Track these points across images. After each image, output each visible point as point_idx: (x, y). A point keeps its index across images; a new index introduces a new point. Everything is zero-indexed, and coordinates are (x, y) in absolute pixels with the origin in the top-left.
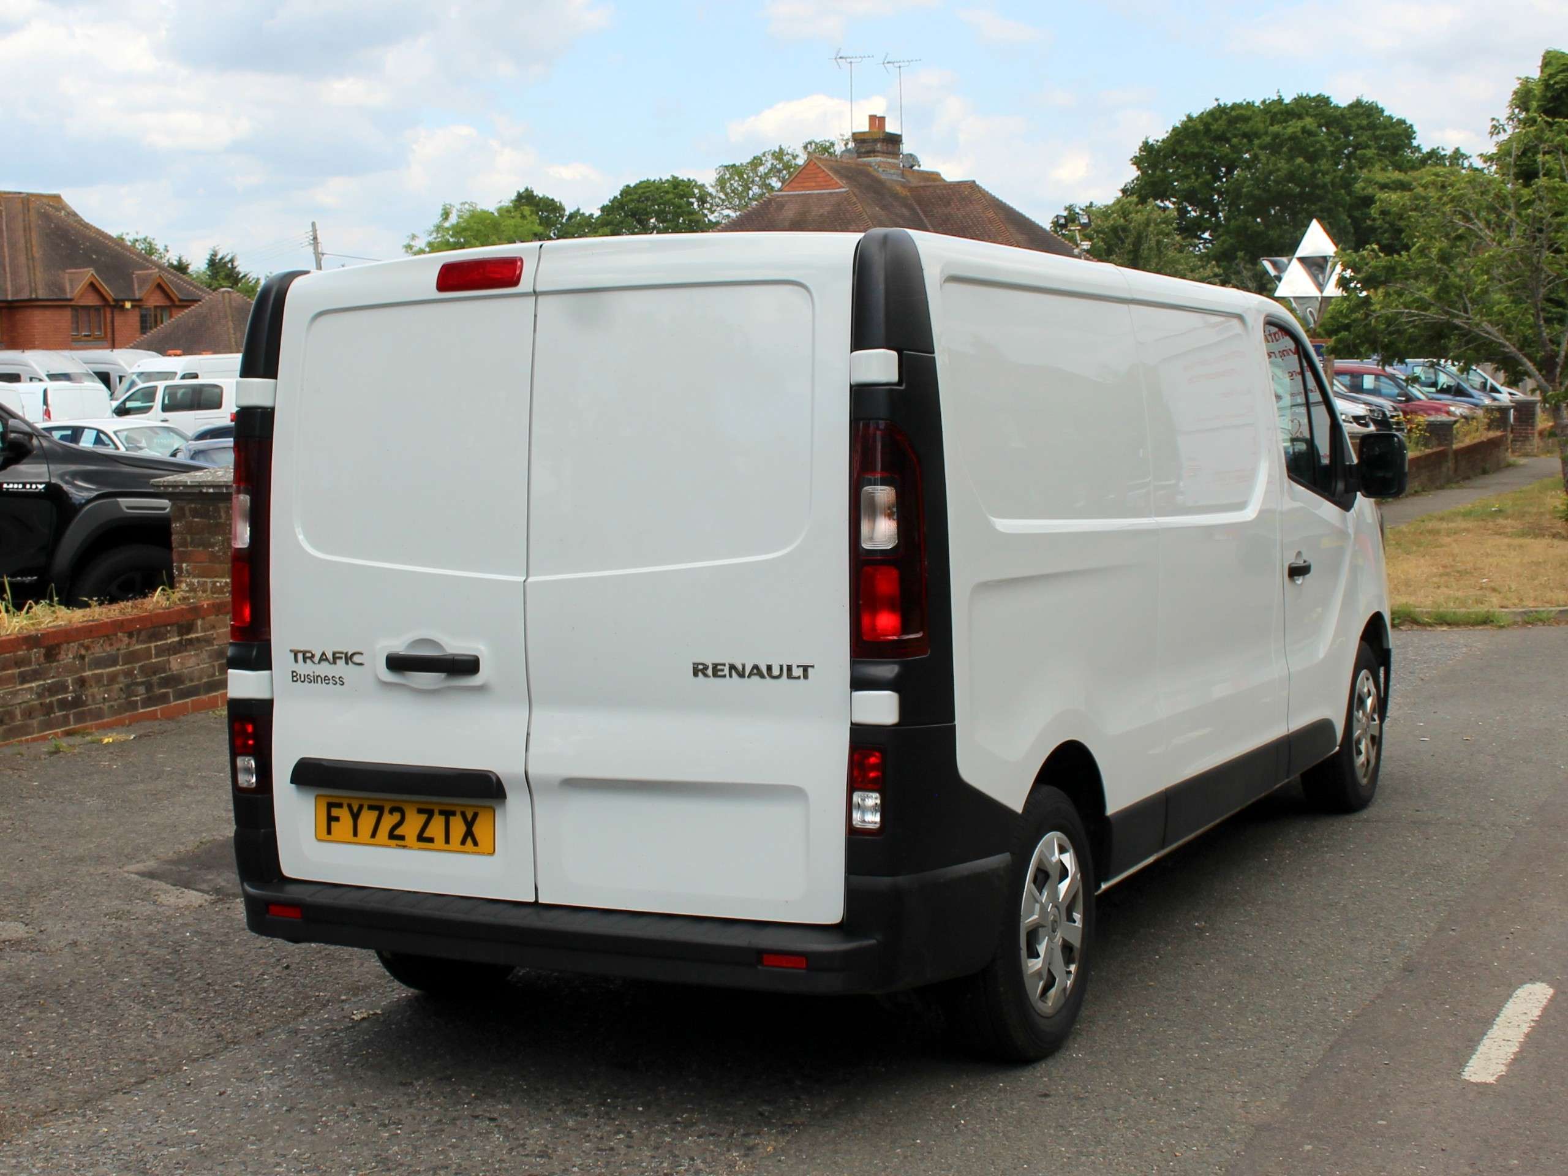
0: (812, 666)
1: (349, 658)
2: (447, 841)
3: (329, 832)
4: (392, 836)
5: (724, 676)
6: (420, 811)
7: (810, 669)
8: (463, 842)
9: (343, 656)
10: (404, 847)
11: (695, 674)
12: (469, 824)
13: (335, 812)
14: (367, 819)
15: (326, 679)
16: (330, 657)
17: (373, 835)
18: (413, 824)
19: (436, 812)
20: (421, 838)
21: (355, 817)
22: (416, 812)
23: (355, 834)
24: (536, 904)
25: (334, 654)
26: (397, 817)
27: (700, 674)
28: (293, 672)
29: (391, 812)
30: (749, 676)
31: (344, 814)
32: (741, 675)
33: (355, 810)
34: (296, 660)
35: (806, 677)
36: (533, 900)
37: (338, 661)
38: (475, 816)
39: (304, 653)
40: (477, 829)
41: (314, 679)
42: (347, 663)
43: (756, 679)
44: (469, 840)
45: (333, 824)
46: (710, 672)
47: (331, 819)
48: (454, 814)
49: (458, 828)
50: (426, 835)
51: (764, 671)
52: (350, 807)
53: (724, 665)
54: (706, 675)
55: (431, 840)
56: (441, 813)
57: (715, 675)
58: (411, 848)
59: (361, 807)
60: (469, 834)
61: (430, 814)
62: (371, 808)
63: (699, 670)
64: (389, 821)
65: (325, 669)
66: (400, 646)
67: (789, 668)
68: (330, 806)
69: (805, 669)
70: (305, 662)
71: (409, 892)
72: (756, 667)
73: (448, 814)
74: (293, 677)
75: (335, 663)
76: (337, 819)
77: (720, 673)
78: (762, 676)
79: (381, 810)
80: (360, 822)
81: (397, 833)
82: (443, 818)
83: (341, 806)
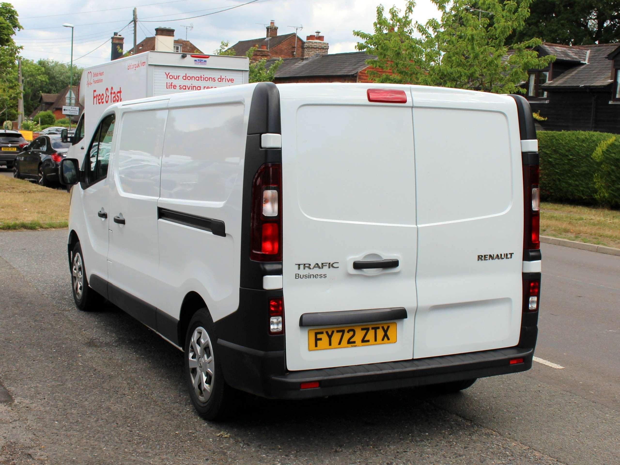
0: (513, 253)
1: (331, 265)
2: (376, 340)
3: (316, 346)
4: (349, 342)
5: (487, 260)
6: (363, 329)
7: (512, 255)
8: (383, 340)
9: (328, 264)
10: (355, 346)
11: (478, 260)
12: (386, 332)
13: (319, 336)
14: (336, 337)
15: (315, 276)
16: (320, 265)
17: (340, 343)
18: (360, 334)
19: (370, 329)
20: (363, 341)
21: (330, 337)
22: (361, 329)
23: (330, 344)
24: (413, 360)
25: (322, 264)
26: (351, 333)
27: (480, 260)
28: (296, 274)
29: (348, 332)
30: (495, 259)
31: (324, 337)
32: (493, 259)
33: (330, 334)
34: (299, 268)
35: (511, 257)
36: (411, 358)
37: (324, 267)
38: (388, 327)
39: (305, 265)
40: (389, 333)
41: (309, 276)
42: (329, 267)
43: (497, 259)
44: (386, 338)
45: (318, 342)
46: (483, 258)
47: (317, 340)
48: (378, 328)
49: (381, 333)
50: (366, 339)
51: (499, 256)
52: (327, 333)
53: (487, 255)
54: (482, 260)
55: (368, 341)
56: (373, 328)
57: (485, 260)
58: (359, 346)
59: (333, 332)
60: (386, 335)
61: (368, 330)
62: (338, 331)
63: (480, 258)
64: (347, 336)
65: (316, 271)
66: (359, 257)
67: (507, 254)
68: (316, 334)
69: (511, 254)
70: (304, 269)
71: (356, 365)
72: (498, 255)
73: (375, 329)
74: (296, 276)
75: (322, 268)
76: (320, 339)
77: (486, 259)
78: (499, 259)
79: (343, 332)
80: (333, 339)
81: (351, 341)
82: (374, 331)
83: (322, 333)
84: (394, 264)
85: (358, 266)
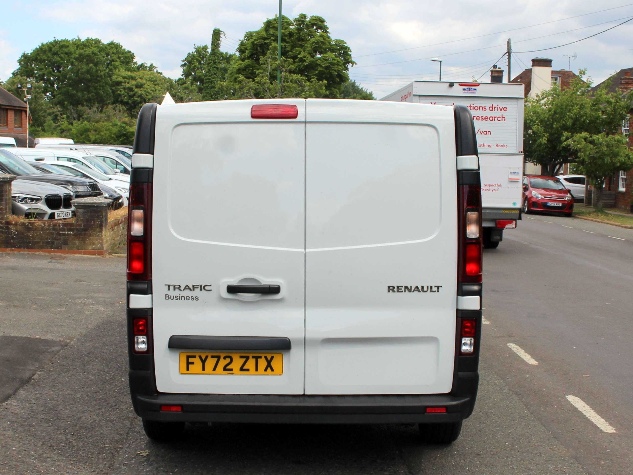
0: (441, 286)
1: (203, 288)
2: (257, 370)
3: (188, 369)
4: (225, 369)
5: (402, 292)
6: (241, 357)
7: (440, 288)
8: (266, 370)
9: (199, 287)
10: (232, 374)
11: (389, 291)
12: (269, 363)
13: (191, 360)
14: (210, 363)
15: (187, 298)
16: (192, 288)
17: (214, 369)
18: (237, 362)
19: (251, 357)
20: (242, 369)
21: (203, 362)
22: (239, 357)
23: (204, 369)
24: (304, 395)
25: (193, 286)
26: (228, 360)
27: (391, 291)
28: (166, 295)
29: (225, 358)
30: (413, 291)
31: (197, 361)
32: (410, 291)
33: (203, 358)
34: (169, 289)
35: (438, 291)
36: (302, 393)
37: (195, 289)
38: (272, 357)
39: (174, 286)
40: (272, 364)
41: (181, 298)
42: (201, 290)
43: (416, 292)
44: (269, 369)
45: (190, 365)
46: (395, 290)
47: (188, 363)
48: (260, 357)
49: (263, 363)
50: (245, 367)
51: (420, 288)
52: (200, 357)
53: (402, 287)
54: (394, 291)
55: (248, 370)
56: (253, 357)
57: (398, 291)
58: (236, 374)
59: (207, 357)
60: (269, 366)
61: (247, 358)
62: (212, 357)
63: (391, 289)
64: (223, 363)
65: (187, 293)
66: (235, 281)
67: (431, 287)
68: (188, 357)
69: (438, 287)
70: (174, 290)
71: (234, 394)
72: (417, 287)
73: (257, 358)
74: (166, 297)
75: (194, 290)
76: (193, 363)
77: (400, 290)
78: (419, 291)
79: (219, 358)
80: (206, 364)
81: (228, 368)
82: (254, 360)
83: (195, 357)
84: (275, 290)
85: (232, 290)
